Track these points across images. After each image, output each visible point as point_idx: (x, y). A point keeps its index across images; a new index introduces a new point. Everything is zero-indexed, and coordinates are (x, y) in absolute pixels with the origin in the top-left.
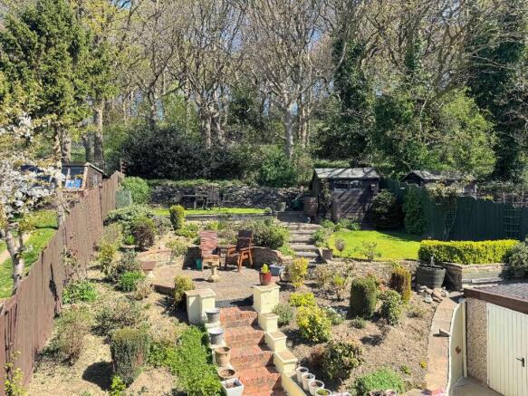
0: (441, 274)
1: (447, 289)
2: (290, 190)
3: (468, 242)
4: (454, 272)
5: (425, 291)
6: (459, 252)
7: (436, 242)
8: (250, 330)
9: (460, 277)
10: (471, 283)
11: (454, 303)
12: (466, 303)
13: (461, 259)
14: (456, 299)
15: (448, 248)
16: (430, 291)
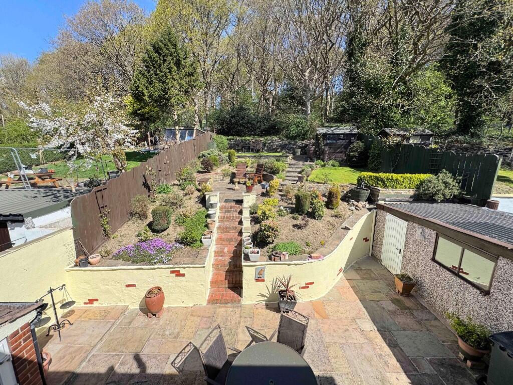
0: (366, 193)
1: (368, 203)
2: (305, 142)
3: (391, 175)
4: (376, 193)
5: (353, 203)
6: (382, 181)
7: (370, 174)
8: (236, 214)
9: (378, 196)
10: (385, 200)
11: (368, 211)
12: (376, 212)
13: (383, 185)
14: (370, 210)
15: (376, 178)
16: (355, 203)
